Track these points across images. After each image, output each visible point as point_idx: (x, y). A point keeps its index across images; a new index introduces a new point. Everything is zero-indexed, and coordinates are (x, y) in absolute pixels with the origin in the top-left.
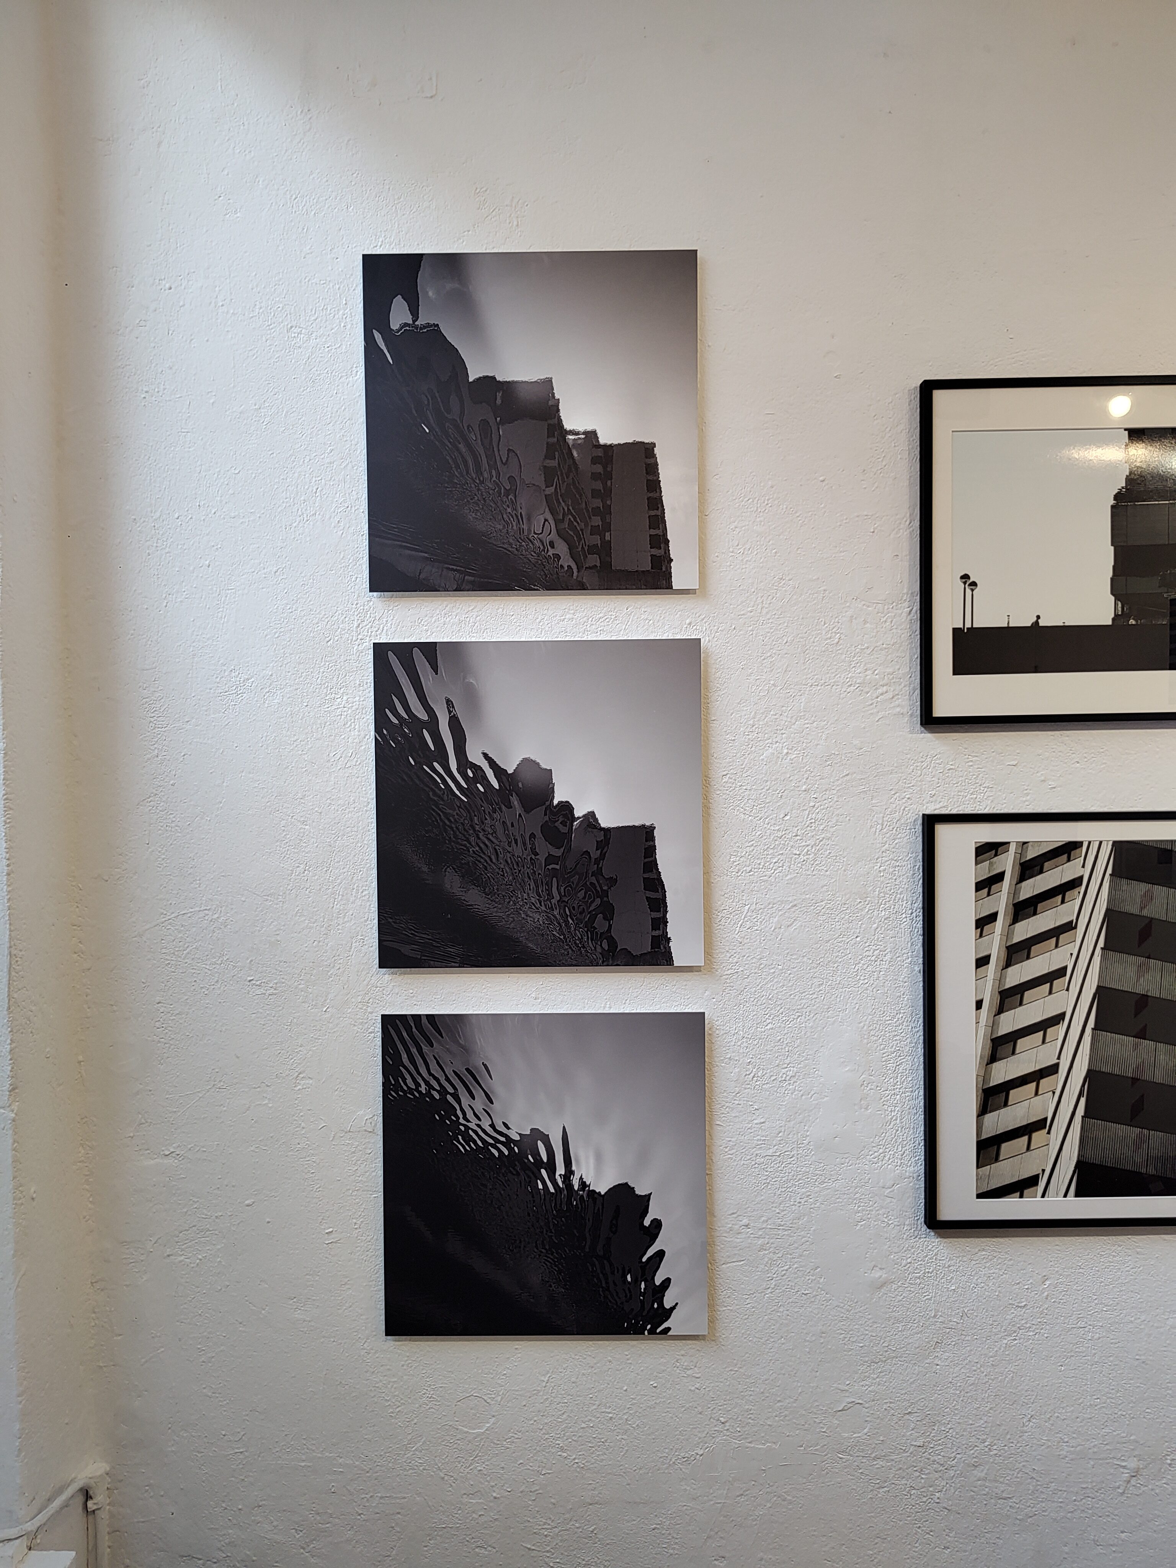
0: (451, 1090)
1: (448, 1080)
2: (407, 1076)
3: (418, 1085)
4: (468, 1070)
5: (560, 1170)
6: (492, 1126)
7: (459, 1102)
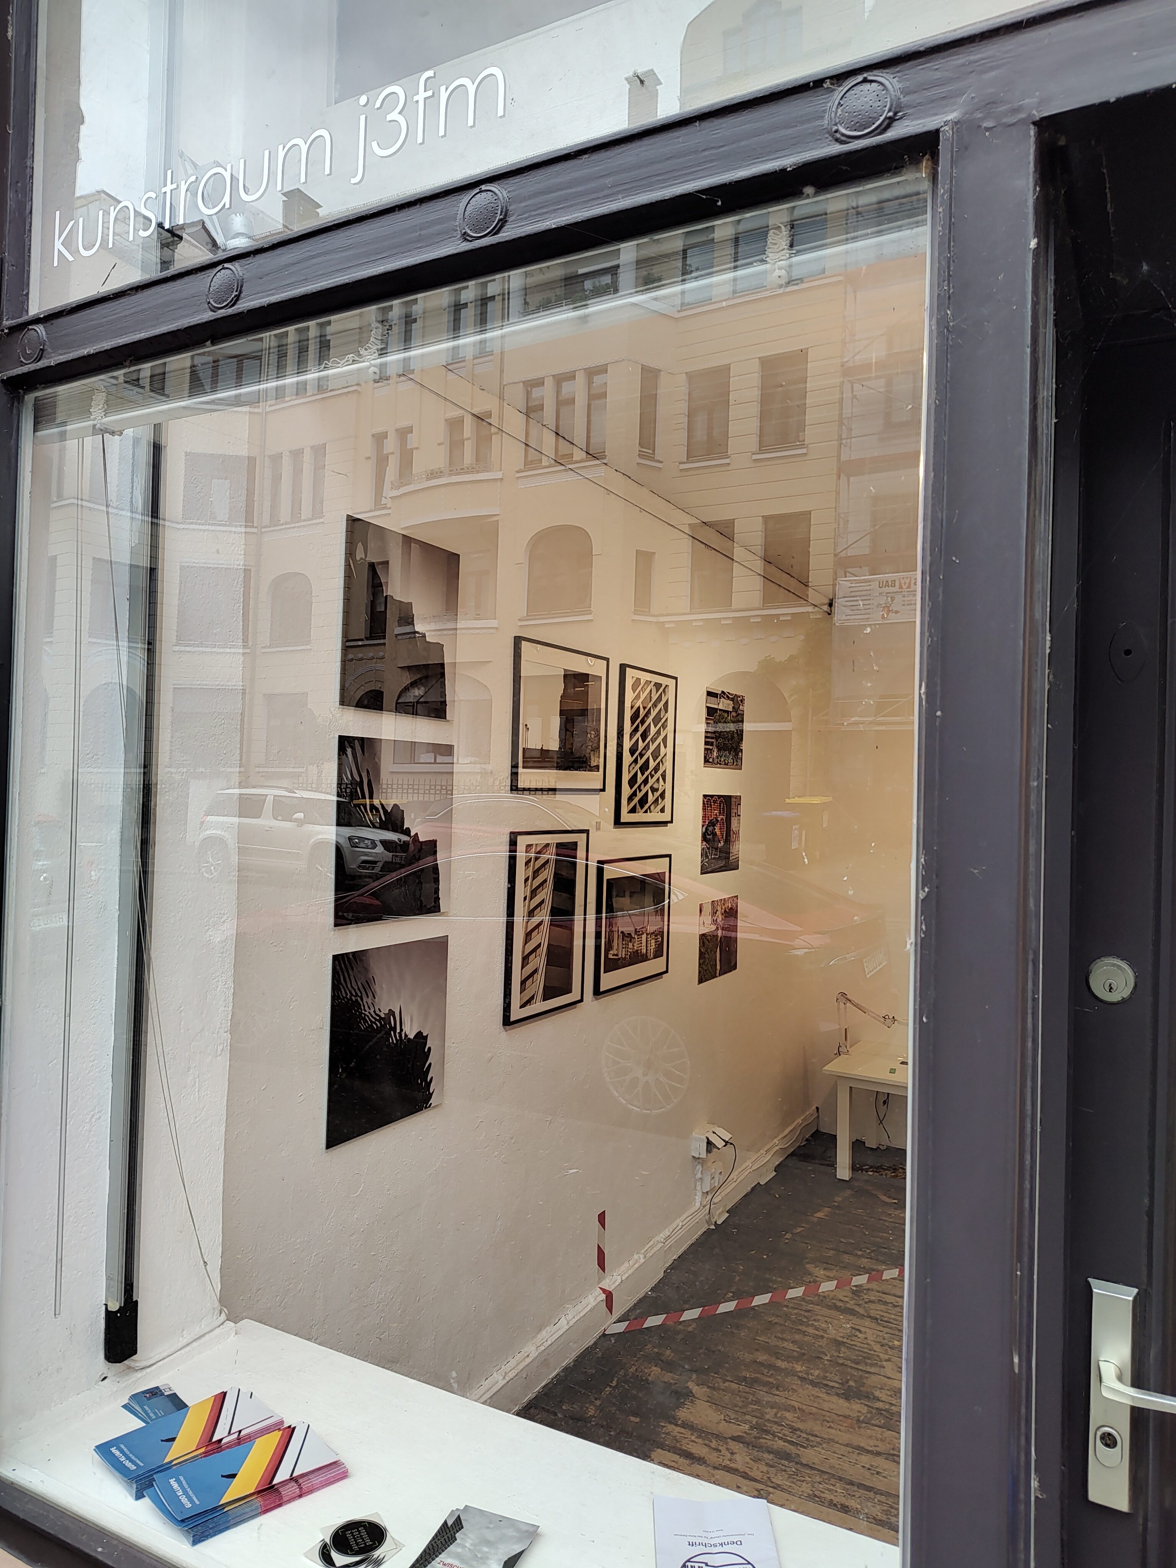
0: (360, 995)
1: (359, 989)
2: (343, 990)
3: (347, 994)
4: (367, 981)
5: (398, 1031)
6: (374, 1012)
7: (362, 1000)
